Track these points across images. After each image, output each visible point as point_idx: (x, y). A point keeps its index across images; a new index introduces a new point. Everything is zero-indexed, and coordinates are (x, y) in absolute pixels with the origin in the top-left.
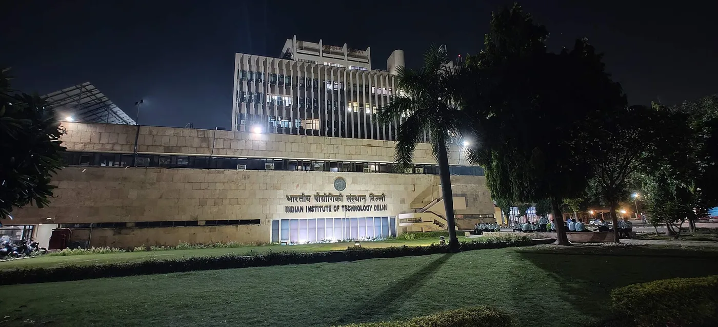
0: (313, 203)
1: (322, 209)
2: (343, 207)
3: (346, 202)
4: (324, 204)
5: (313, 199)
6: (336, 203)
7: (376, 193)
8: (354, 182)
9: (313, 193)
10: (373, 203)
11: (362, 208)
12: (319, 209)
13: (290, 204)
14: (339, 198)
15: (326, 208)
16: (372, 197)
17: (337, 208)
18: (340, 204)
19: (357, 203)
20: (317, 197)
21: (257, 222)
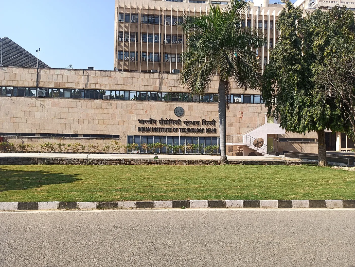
0: (159, 125)
1: (164, 129)
2: (180, 129)
3: (183, 126)
4: (166, 126)
5: (158, 123)
6: (176, 126)
7: (208, 119)
8: (190, 109)
9: (158, 119)
10: (205, 127)
11: (196, 131)
12: (162, 129)
13: (141, 126)
14: (178, 122)
15: (167, 129)
16: (205, 122)
17: (176, 130)
18: (179, 127)
19: (192, 127)
20: (162, 121)
21: (118, 136)
